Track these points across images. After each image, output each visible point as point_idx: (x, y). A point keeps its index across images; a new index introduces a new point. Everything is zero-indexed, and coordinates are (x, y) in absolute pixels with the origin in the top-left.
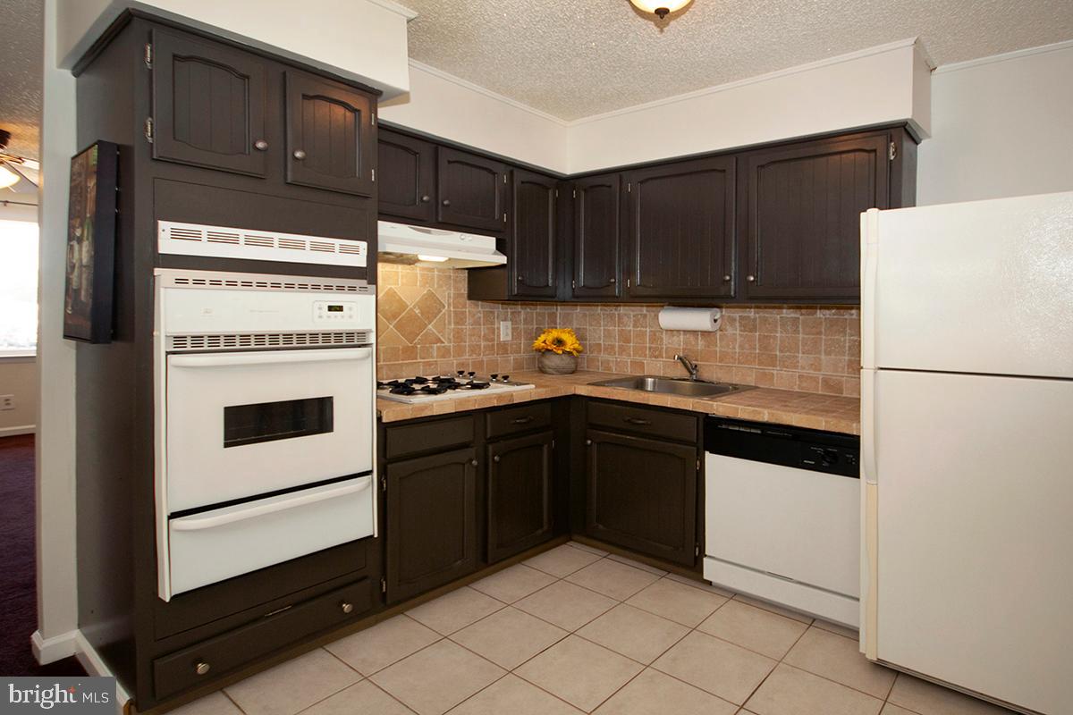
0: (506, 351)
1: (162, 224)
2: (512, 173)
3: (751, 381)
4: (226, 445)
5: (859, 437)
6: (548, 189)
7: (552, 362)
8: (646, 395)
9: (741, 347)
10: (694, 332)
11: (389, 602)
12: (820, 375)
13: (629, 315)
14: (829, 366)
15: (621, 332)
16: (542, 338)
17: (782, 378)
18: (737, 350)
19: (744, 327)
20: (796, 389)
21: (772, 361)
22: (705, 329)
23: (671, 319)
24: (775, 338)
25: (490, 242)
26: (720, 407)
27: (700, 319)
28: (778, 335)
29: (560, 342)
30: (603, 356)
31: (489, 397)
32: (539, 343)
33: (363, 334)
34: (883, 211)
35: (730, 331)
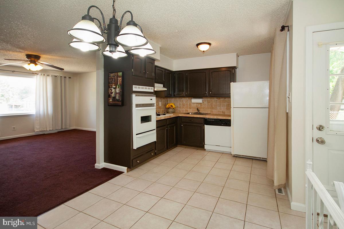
0: (160, 108)
1: (134, 86)
2: (165, 71)
3: (209, 112)
4: (141, 123)
5: (231, 120)
6: (170, 74)
7: (170, 110)
8: (190, 115)
9: (207, 106)
10: (198, 103)
11: (157, 154)
12: (221, 111)
13: (185, 100)
14: (223, 109)
15: (183, 104)
16: (168, 105)
17: (215, 112)
18: (206, 107)
19: (208, 102)
20: (217, 114)
21: (213, 108)
22: (200, 102)
23: (194, 101)
24: (213, 104)
25: (162, 85)
26: (207, 117)
27: (200, 101)
28: (218, 103)
29: (172, 106)
30: (179, 109)
31: (161, 118)
32: (167, 106)
33: (154, 104)
34: (234, 83)
35: (205, 103)
